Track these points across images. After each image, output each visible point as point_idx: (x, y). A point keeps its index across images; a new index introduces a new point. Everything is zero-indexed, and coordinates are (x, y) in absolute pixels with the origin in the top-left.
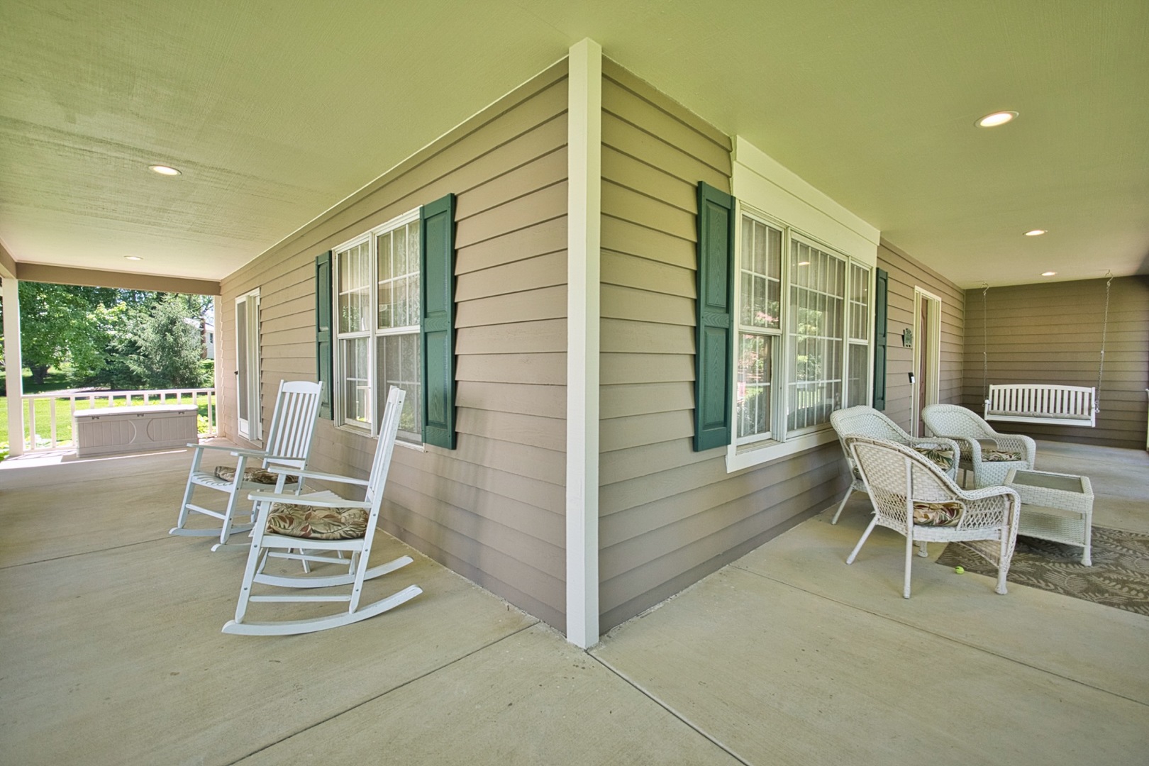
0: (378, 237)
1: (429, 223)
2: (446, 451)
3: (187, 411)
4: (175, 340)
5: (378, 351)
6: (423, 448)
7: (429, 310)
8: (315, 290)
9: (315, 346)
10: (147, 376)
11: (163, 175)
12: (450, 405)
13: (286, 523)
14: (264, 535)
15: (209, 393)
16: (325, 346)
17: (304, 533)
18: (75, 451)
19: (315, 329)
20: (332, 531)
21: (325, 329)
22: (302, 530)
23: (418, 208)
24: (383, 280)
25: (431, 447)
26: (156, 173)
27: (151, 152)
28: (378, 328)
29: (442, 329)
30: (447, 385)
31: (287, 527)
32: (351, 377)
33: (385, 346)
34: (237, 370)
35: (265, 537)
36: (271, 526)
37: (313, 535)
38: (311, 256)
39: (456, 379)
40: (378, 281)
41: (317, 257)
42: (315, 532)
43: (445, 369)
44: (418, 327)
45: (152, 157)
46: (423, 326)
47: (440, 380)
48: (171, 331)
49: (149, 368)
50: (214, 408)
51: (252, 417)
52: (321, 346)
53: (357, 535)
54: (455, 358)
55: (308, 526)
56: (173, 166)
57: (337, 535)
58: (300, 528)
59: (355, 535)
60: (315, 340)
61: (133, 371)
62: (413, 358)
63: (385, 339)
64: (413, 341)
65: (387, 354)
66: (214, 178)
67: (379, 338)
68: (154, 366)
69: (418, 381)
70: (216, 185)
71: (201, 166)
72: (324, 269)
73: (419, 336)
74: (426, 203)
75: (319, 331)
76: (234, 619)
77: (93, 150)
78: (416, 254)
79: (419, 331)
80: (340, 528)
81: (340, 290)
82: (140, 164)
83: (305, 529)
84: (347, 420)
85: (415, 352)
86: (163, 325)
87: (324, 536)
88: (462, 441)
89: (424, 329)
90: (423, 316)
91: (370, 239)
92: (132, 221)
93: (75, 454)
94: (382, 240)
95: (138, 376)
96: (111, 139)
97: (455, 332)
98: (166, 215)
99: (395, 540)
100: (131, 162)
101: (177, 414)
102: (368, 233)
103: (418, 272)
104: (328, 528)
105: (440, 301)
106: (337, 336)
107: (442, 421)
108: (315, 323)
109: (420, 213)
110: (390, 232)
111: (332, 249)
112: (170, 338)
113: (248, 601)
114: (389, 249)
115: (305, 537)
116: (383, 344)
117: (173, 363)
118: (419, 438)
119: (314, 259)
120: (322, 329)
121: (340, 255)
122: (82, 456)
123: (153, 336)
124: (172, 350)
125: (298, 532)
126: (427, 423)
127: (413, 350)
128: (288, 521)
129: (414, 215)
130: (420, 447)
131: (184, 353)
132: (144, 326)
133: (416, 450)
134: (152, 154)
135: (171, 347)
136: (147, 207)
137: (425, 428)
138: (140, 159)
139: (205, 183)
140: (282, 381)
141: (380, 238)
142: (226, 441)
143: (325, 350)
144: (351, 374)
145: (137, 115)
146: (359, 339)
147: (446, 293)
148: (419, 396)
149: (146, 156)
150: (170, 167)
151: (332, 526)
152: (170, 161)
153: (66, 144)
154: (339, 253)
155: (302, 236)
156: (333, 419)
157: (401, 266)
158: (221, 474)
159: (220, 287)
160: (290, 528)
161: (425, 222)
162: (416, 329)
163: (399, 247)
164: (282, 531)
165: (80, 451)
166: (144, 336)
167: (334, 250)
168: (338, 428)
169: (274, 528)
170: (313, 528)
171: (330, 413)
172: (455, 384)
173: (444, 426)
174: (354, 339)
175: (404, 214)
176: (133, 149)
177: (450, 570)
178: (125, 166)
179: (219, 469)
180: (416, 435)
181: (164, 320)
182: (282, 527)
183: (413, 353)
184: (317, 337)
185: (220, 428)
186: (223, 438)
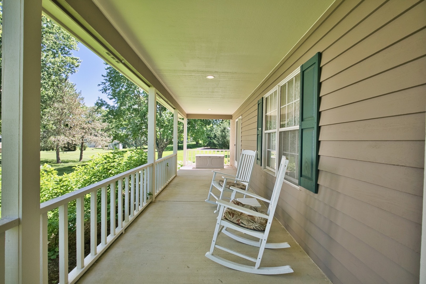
0: (281, 87)
1: (305, 73)
2: (312, 193)
3: (221, 157)
4: (225, 134)
5: (280, 138)
6: (299, 187)
7: (304, 117)
8: (257, 114)
9: (256, 136)
10: (218, 145)
11: (210, 79)
12: (315, 167)
13: (231, 216)
14: (222, 219)
15: (228, 151)
16: (260, 136)
17: (237, 222)
18: (195, 166)
19: (256, 129)
20: (250, 225)
21: (260, 129)
22: (237, 221)
23: (300, 67)
24: (282, 106)
25: (303, 189)
26: (208, 79)
27: (205, 71)
28: (280, 128)
29: (311, 127)
30: (314, 157)
31: (231, 218)
32: (269, 149)
33: (283, 136)
34: (235, 144)
35: (222, 220)
36: (225, 216)
37: (241, 225)
38: (256, 101)
39: (319, 154)
40: (280, 107)
41: (258, 101)
42: (242, 223)
43: (312, 148)
44: (298, 126)
45: (206, 73)
46: (300, 126)
47: (309, 154)
48: (224, 132)
49: (219, 142)
50: (229, 156)
51: (238, 161)
52: (258, 136)
53: (261, 230)
54: (318, 143)
55: (240, 219)
56: (212, 75)
57: (252, 227)
58: (236, 220)
59: (260, 229)
60: (256, 133)
61: (215, 143)
62: (296, 142)
63: (283, 133)
64: (296, 133)
65: (284, 140)
66: (224, 76)
67: (280, 132)
68: (220, 142)
69: (297, 153)
70: (225, 79)
71: (219, 73)
72: (260, 105)
73: (299, 131)
74: (303, 63)
75: (258, 130)
76: (209, 251)
77: (192, 75)
78: (299, 91)
79: (299, 129)
80: (253, 224)
81: (266, 113)
82: (204, 77)
83: (238, 220)
84: (267, 167)
85: (297, 139)
86: (222, 130)
87: (246, 226)
88: (321, 190)
89: (301, 127)
90: (301, 120)
91: (277, 89)
92: (207, 97)
93: (195, 167)
94: (283, 88)
95: (216, 144)
96: (195, 70)
97: (319, 128)
98: (214, 93)
99: (283, 228)
100: (201, 77)
101: (219, 158)
102: (277, 86)
103: (299, 99)
104: (248, 223)
105: (311, 112)
106: (264, 132)
107: (310, 176)
108: (256, 127)
109: (301, 70)
110: (286, 83)
111: (263, 96)
112: (224, 134)
113: (215, 246)
114: (285, 92)
115: (238, 224)
116: (282, 135)
117: (224, 141)
118: (297, 181)
119: (257, 102)
120: (259, 129)
121: (267, 98)
122: (197, 168)
123: (220, 133)
124: (224, 137)
125: (235, 221)
126: (301, 175)
127: (296, 138)
128: (232, 215)
129: (298, 71)
130: (297, 187)
131: (227, 138)
132: (218, 130)
133: (295, 188)
134: (206, 72)
135: (224, 136)
136: (209, 92)
137: (300, 178)
138: (203, 75)
139: (222, 79)
140: (243, 150)
141: (282, 87)
142: (231, 167)
143: (260, 137)
144: (269, 148)
145: (199, 58)
146: (272, 133)
147: (314, 107)
148: (298, 160)
149: (205, 73)
150: (211, 76)
151: (250, 222)
152: (211, 73)
153: (186, 75)
154: (266, 97)
155: (254, 94)
156: (261, 166)
157: (291, 99)
158: (220, 183)
159: (232, 117)
160: (232, 219)
161: (303, 73)
162: (297, 127)
163: (291, 90)
164: (229, 219)
165: (196, 166)
166: (218, 133)
167: (264, 97)
168: (263, 170)
169: (226, 217)
170: (242, 222)
171: (260, 163)
172: (318, 157)
173: (310, 179)
174: (271, 133)
175: (293, 72)
176: (201, 71)
177: (311, 260)
178: (201, 78)
179: (220, 181)
180: (296, 180)
181: (222, 128)
182: (229, 217)
183: (296, 139)
184: (257, 132)
185: (230, 163)
186: (231, 166)
